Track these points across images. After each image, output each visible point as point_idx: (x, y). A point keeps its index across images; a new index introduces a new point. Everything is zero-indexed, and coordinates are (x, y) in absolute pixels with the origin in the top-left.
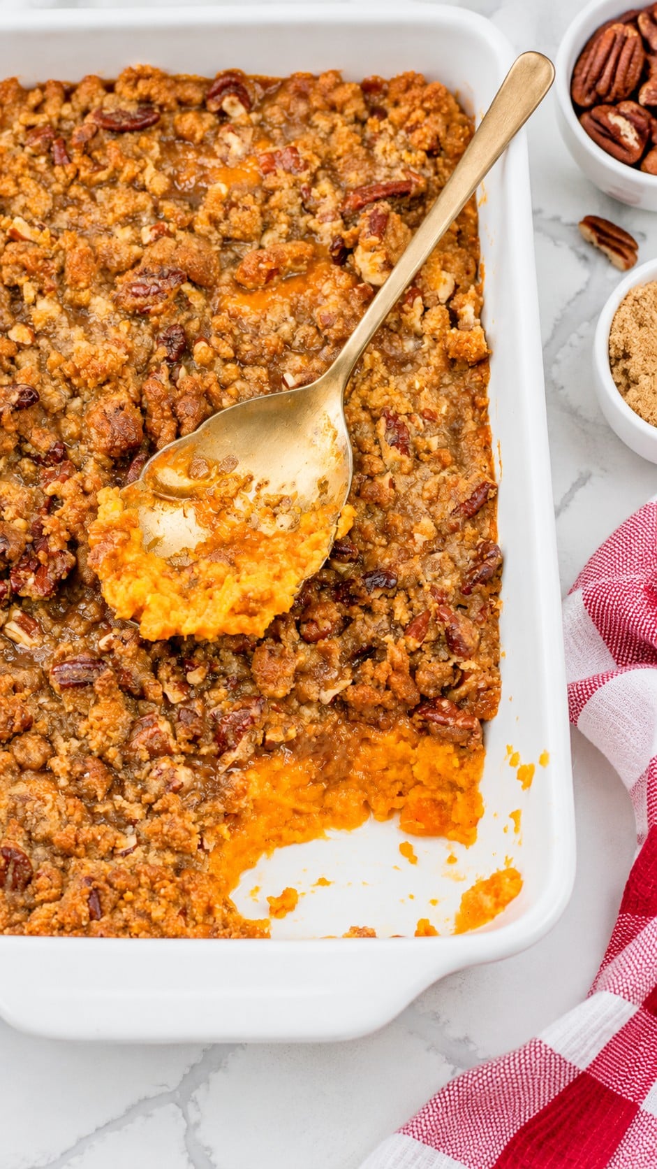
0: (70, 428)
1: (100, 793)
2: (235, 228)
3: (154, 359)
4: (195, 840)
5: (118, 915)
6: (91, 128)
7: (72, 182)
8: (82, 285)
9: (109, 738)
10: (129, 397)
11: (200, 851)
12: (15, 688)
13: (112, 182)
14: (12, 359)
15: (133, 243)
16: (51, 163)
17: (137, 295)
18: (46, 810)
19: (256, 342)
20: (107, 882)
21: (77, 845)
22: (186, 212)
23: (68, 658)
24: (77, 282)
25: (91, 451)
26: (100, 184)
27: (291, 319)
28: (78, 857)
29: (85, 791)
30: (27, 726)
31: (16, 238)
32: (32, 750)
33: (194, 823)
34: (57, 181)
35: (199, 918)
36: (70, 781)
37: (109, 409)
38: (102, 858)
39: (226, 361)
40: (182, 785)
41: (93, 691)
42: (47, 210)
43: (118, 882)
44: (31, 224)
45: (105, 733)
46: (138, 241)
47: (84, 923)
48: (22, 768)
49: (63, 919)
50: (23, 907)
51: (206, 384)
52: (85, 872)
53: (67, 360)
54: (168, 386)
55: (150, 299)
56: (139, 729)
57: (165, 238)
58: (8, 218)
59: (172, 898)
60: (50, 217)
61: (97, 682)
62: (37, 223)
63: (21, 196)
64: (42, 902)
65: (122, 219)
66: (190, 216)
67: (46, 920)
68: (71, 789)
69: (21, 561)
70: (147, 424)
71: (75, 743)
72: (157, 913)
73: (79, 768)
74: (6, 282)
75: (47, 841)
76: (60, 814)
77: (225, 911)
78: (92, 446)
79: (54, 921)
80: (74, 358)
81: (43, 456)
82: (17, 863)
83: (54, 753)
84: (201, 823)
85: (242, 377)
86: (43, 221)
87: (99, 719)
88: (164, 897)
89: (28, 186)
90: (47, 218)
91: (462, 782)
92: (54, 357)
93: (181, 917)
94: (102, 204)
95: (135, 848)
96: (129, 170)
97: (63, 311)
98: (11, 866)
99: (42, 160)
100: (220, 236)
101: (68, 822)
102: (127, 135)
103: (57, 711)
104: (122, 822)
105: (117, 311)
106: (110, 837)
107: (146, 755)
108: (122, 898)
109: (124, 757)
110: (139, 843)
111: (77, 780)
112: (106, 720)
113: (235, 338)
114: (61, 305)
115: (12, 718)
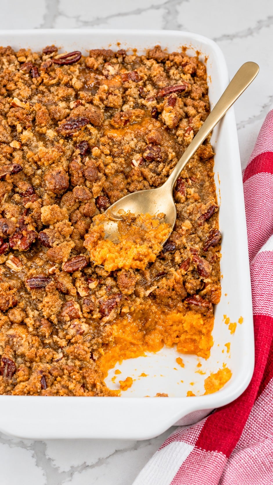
0: (36, 182)
1: (47, 335)
2: (111, 103)
3: (74, 154)
4: (89, 355)
5: (54, 387)
6: (49, 63)
7: (40, 84)
8: (43, 125)
9: (52, 311)
10: (63, 168)
11: (91, 360)
12: (10, 288)
13: (58, 84)
14: (11, 155)
15: (66, 108)
16: (31, 77)
17: (67, 129)
18: (23, 342)
19: (120, 148)
20: (49, 373)
21: (36, 357)
22: (90, 96)
23: (34, 276)
24: (41, 124)
25: (46, 190)
26: (53, 85)
27: (135, 139)
28: (37, 362)
29: (40, 333)
30: (15, 304)
31: (14, 106)
32: (17, 315)
33: (89, 348)
34: (33, 84)
35: (90, 389)
36: (34, 329)
37: (54, 173)
38: (47, 363)
39: (106, 155)
40: (84, 332)
41: (45, 291)
42: (28, 96)
43: (55, 373)
44: (21, 101)
45: (50, 308)
46: (69, 107)
47: (39, 391)
48: (12, 323)
49: (29, 389)
50: (11, 384)
51: (98, 163)
52: (39, 369)
53: (35, 154)
54: (81, 164)
55: (73, 130)
56: (65, 307)
57: (80, 106)
58: (11, 98)
59: (78, 380)
60: (30, 98)
61: (47, 287)
62: (24, 100)
63: (17, 89)
64: (21, 381)
65: (61, 99)
66: (91, 98)
67: (22, 390)
68: (35, 332)
69: (14, 235)
70: (72, 180)
71: (36, 313)
72: (71, 386)
73: (38, 323)
74: (9, 124)
75: (23, 355)
76: (29, 343)
77: (101, 386)
78: (46, 188)
79: (25, 390)
80: (39, 154)
81: (24, 193)
82: (9, 365)
83: (27, 316)
84: (92, 348)
85: (114, 162)
86: (27, 100)
87: (48, 303)
88: (75, 379)
89: (20, 86)
90: (29, 98)
91: (204, 331)
92: (30, 153)
93: (82, 388)
94: (53, 93)
95: (62, 358)
96: (65, 79)
97: (34, 135)
98: (7, 366)
99: (27, 75)
100: (104, 106)
101: (32, 347)
102: (65, 66)
103: (28, 298)
104: (56, 347)
105: (58, 136)
106: (51, 354)
107: (68, 319)
108: (56, 380)
109: (58, 319)
110: (64, 356)
111: (37, 328)
112: (50, 303)
113: (110, 146)
114: (34, 133)
115: (8, 301)
